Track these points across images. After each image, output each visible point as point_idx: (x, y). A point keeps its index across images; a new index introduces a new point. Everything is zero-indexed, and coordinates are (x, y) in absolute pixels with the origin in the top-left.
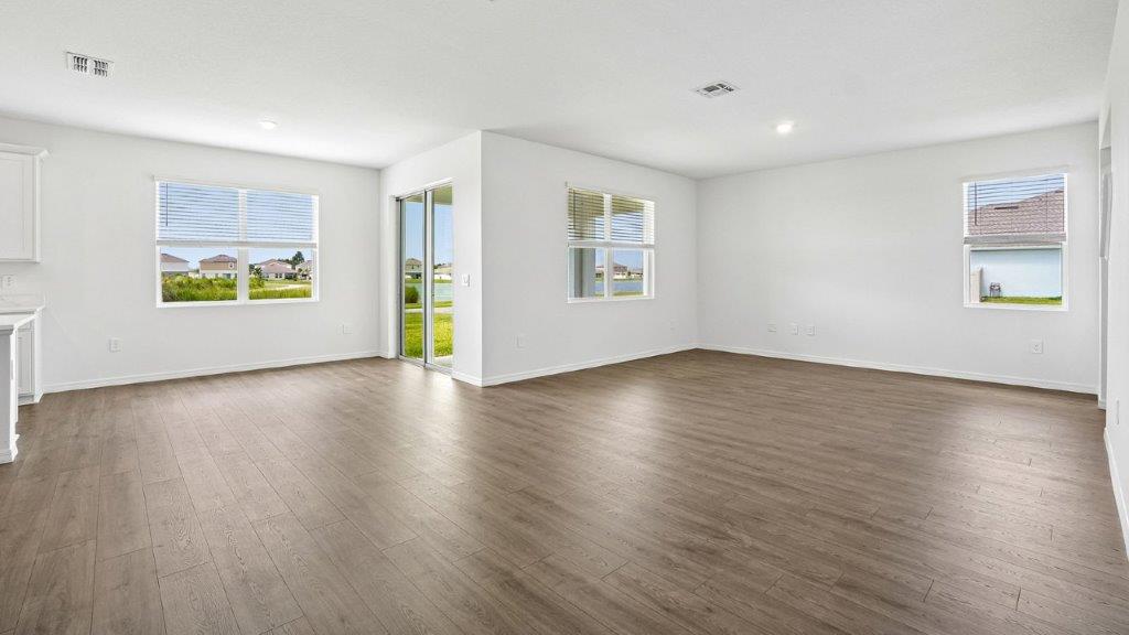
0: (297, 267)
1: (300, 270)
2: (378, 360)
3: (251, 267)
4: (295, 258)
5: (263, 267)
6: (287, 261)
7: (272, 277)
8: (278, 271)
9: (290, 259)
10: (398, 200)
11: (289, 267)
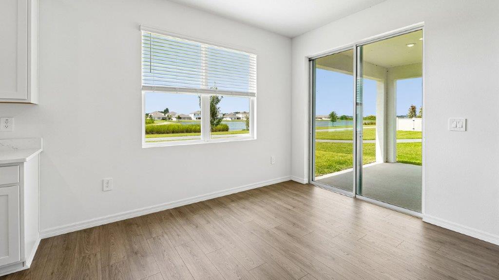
0: (166, 115)
1: (168, 116)
2: (290, 186)
3: (147, 115)
4: (165, 111)
5: (152, 115)
6: (162, 112)
7: (156, 119)
8: (159, 116)
9: (163, 111)
10: (310, 60)
11: (163, 114)
